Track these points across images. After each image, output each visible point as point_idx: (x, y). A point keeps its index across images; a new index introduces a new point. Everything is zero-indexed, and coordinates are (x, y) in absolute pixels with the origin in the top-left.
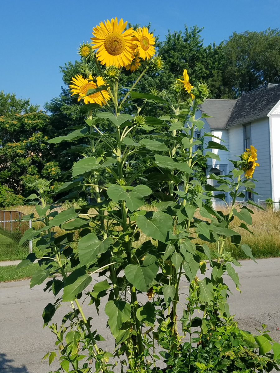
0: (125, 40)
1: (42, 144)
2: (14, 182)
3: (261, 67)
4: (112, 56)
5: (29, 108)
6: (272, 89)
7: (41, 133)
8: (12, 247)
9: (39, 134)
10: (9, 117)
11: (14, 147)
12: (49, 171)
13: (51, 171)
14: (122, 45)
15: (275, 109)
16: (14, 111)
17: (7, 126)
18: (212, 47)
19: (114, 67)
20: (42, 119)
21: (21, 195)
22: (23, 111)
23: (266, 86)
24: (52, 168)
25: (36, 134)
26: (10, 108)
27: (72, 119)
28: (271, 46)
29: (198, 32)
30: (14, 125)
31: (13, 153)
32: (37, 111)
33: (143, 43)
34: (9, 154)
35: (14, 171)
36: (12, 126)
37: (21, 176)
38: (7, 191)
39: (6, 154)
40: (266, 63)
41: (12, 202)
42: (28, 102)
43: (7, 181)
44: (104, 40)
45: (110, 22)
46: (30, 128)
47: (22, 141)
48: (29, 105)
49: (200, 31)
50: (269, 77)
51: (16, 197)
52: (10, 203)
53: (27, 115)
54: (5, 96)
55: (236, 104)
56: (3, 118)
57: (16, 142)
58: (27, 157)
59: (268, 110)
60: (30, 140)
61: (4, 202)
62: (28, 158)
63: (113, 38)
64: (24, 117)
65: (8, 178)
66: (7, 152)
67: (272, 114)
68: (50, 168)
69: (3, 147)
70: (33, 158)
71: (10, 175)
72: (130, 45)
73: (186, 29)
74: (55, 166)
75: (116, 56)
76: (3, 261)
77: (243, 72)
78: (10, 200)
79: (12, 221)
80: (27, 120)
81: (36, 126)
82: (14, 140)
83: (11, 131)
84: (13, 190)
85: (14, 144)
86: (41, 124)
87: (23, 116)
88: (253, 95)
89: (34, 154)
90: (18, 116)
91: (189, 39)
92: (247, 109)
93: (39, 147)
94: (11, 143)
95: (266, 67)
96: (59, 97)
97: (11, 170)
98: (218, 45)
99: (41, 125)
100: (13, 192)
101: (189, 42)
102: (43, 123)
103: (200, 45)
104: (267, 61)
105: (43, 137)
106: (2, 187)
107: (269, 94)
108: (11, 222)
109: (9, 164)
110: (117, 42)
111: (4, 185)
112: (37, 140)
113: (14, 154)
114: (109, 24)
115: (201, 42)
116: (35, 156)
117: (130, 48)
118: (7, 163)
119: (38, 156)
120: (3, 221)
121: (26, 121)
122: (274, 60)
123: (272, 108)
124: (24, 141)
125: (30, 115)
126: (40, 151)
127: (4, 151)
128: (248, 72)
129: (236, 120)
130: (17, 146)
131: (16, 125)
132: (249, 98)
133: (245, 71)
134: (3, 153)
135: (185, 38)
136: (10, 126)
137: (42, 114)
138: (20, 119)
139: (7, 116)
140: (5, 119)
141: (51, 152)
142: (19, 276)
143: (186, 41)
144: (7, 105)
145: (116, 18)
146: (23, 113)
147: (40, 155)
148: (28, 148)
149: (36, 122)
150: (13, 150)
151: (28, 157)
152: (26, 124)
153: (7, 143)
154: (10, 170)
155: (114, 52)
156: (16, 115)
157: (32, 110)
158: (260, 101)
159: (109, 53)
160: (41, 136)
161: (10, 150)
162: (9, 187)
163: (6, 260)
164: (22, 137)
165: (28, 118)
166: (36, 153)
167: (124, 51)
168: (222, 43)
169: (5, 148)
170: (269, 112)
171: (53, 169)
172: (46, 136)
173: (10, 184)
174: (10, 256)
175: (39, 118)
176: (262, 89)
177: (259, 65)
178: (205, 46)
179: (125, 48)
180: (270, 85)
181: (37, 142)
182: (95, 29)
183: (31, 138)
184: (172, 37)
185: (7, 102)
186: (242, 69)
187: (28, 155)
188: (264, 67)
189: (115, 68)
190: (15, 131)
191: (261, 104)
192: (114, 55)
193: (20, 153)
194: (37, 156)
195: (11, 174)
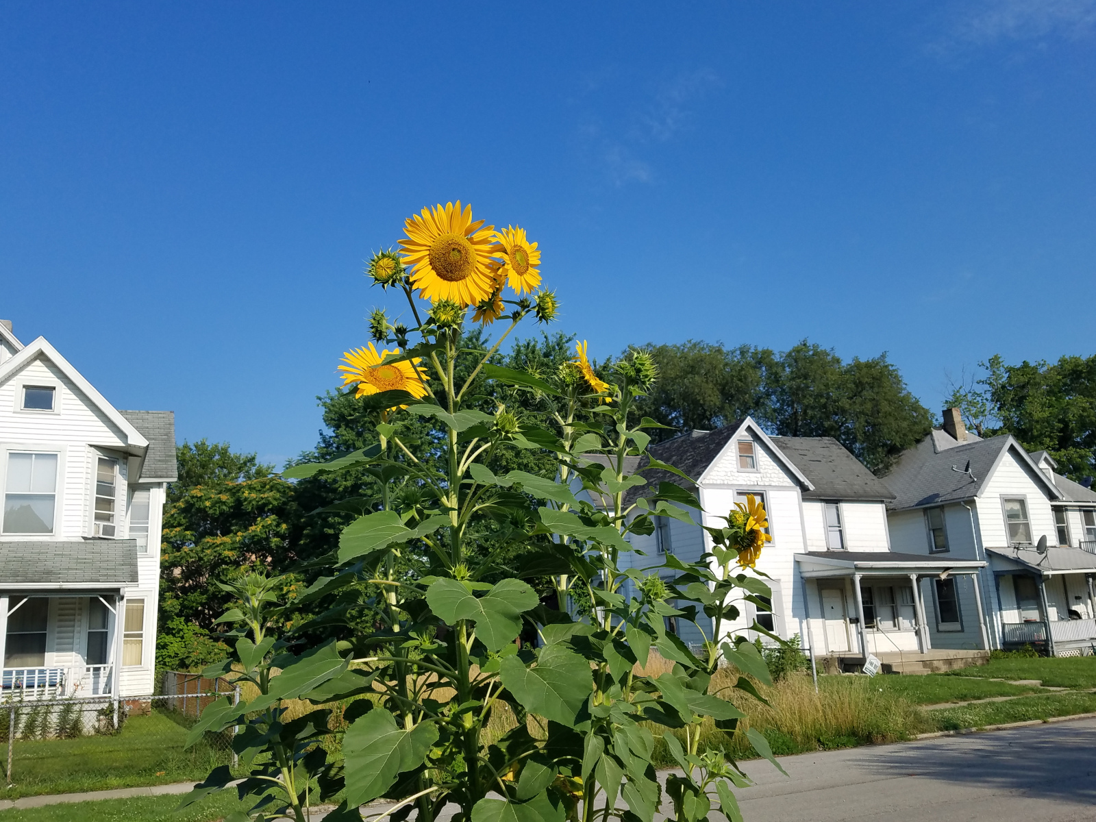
0: (476, 250)
1: (275, 539)
2: (211, 616)
3: (678, 403)
4: (446, 281)
5: (253, 470)
6: (701, 439)
7: (273, 517)
8: (196, 752)
9: (271, 519)
10: (212, 488)
11: (217, 546)
12: (284, 592)
13: (289, 591)
14: (470, 260)
15: (708, 474)
16: (225, 476)
17: (208, 504)
19: (451, 303)
20: (278, 491)
21: (223, 641)
22: (242, 475)
23: (690, 434)
24: (290, 586)
25: (264, 519)
26: (217, 471)
27: (337, 489)
28: (692, 369)
29: (567, 342)
30: (221, 502)
31: (215, 557)
32: (270, 476)
33: (515, 258)
34: (205, 559)
35: (213, 593)
36: (217, 505)
37: (226, 603)
38: (196, 633)
39: (201, 559)
40: (685, 396)
41: (203, 658)
42: (254, 458)
43: (197, 615)
44: (429, 248)
45: (444, 209)
46: (252, 508)
47: (236, 534)
48: (254, 465)
49: (570, 340)
50: (693, 420)
51: (213, 648)
52: (199, 660)
53: (249, 482)
54: (209, 449)
55: (640, 463)
56: (200, 490)
57: (223, 536)
58: (241, 565)
59: (695, 475)
60: (250, 531)
61: (187, 657)
62: (243, 567)
63: (450, 242)
64: (243, 487)
65: (200, 608)
66: (202, 555)
67: (703, 483)
68: (286, 586)
69: (196, 546)
70: (254, 566)
71: (204, 601)
72: (487, 261)
73: (546, 337)
74: (298, 581)
75: (455, 283)
76: (174, 782)
77: (648, 410)
78: (201, 653)
79: (199, 695)
80: (249, 493)
81: (265, 505)
82: (219, 532)
83: (215, 513)
84: (207, 632)
85: (219, 540)
86: (275, 499)
87: (240, 484)
88: (667, 448)
89: (256, 558)
90: (231, 485)
91: (553, 353)
92: (659, 472)
93: (269, 544)
94: (212, 538)
95: (685, 404)
96: (314, 450)
97: (209, 590)
98: (602, 364)
99: (275, 503)
100: (208, 635)
101: (552, 358)
102: (281, 498)
104: (687, 392)
105: (278, 525)
106: (188, 626)
107: (695, 448)
108: (197, 697)
109: (205, 580)
110: (459, 251)
111: (191, 621)
112: (266, 532)
113: (217, 558)
114: (441, 213)
115: (574, 356)
116: (259, 563)
117: (487, 266)
118: (201, 578)
119: (265, 561)
120: (180, 696)
121: (246, 494)
122: (699, 392)
123: (703, 471)
124: (239, 534)
125: (255, 483)
126: (270, 551)
127: (197, 555)
128: (657, 410)
129: (641, 492)
130: (225, 543)
131: (224, 502)
132: (662, 454)
133: (650, 408)
134: (195, 557)
135: (545, 350)
136: (213, 505)
137: (280, 481)
138: (234, 491)
139: (210, 485)
140: (204, 492)
141: (291, 553)
142: (207, 816)
143: (546, 355)
144: (211, 465)
145: (458, 203)
146: (241, 480)
147: (269, 559)
148: (245, 548)
149: (266, 496)
150: (215, 552)
151: (243, 564)
152: (246, 499)
153: (204, 537)
154: (205, 592)
155: (450, 274)
156: (227, 483)
157: (259, 473)
158: (681, 459)
159: (439, 274)
160: (275, 523)
161: (208, 552)
162: (201, 626)
163: (181, 781)
164: (236, 524)
165: (251, 488)
166: (260, 557)
167: (473, 274)
168: (608, 360)
169: (199, 548)
170: (698, 478)
171: (293, 587)
172: (284, 522)
173: (204, 619)
174: (192, 771)
175: (271, 489)
176: (682, 438)
177: (674, 399)
179: (476, 268)
180: (697, 433)
181: (264, 536)
182: (409, 222)
183: (253, 528)
184: (522, 348)
185: (211, 459)
186: (647, 405)
187: (245, 560)
188: (683, 404)
189: (453, 305)
190: (222, 513)
191: (683, 465)
192: (451, 280)
193: (229, 557)
194: (263, 562)
195: (207, 599)
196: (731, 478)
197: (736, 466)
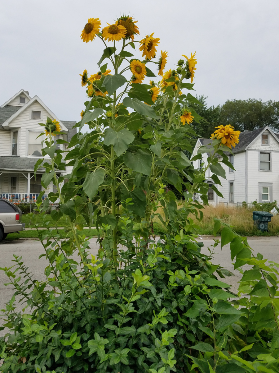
6: (249, 134)
15: (250, 146)
18: (212, 109)
49: (205, 98)
67: (248, 149)
98: (216, 108)
103: (204, 107)
107: (246, 137)
115: (206, 105)
123: (248, 145)
158: (241, 141)
168: (219, 106)
170: (246, 147)
178: (208, 108)
196: (258, 148)
197: (261, 143)
